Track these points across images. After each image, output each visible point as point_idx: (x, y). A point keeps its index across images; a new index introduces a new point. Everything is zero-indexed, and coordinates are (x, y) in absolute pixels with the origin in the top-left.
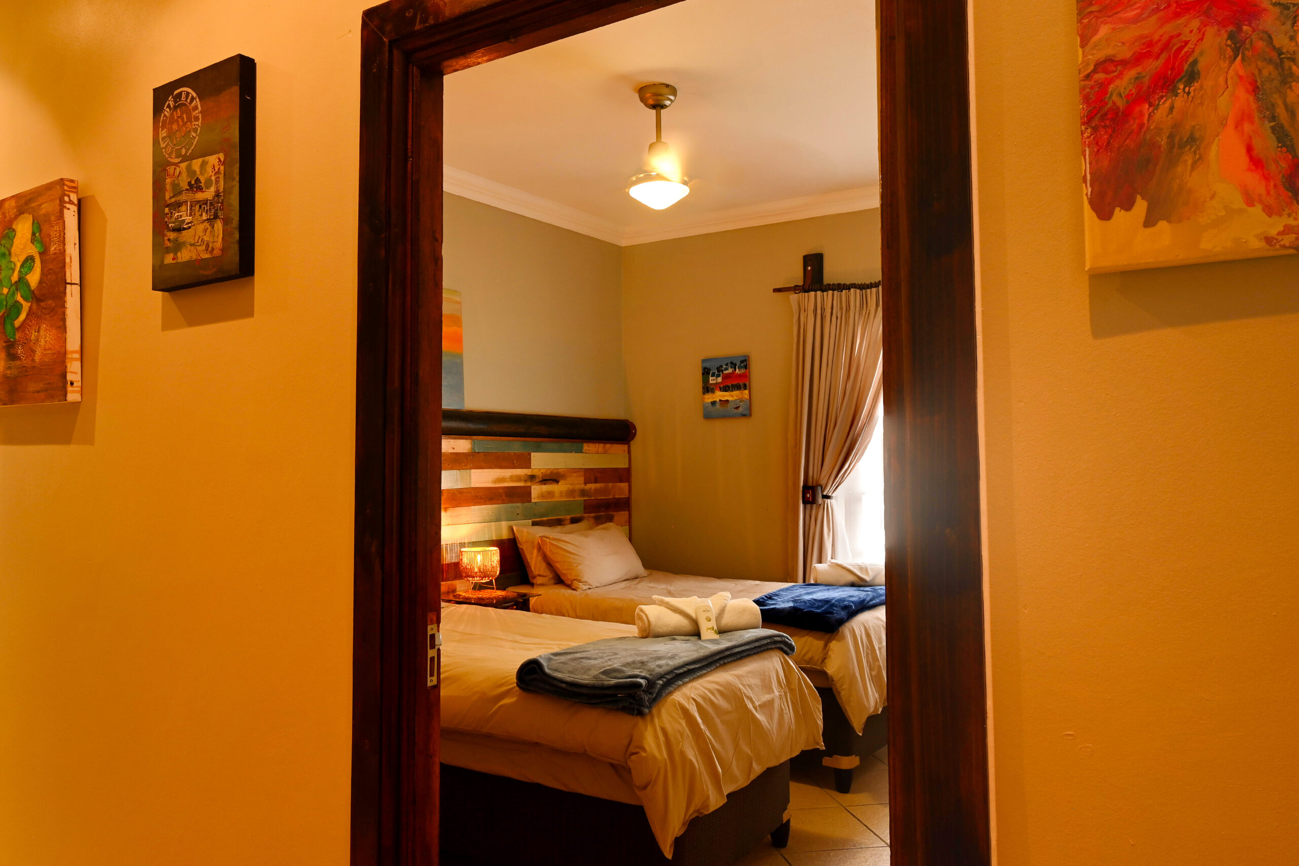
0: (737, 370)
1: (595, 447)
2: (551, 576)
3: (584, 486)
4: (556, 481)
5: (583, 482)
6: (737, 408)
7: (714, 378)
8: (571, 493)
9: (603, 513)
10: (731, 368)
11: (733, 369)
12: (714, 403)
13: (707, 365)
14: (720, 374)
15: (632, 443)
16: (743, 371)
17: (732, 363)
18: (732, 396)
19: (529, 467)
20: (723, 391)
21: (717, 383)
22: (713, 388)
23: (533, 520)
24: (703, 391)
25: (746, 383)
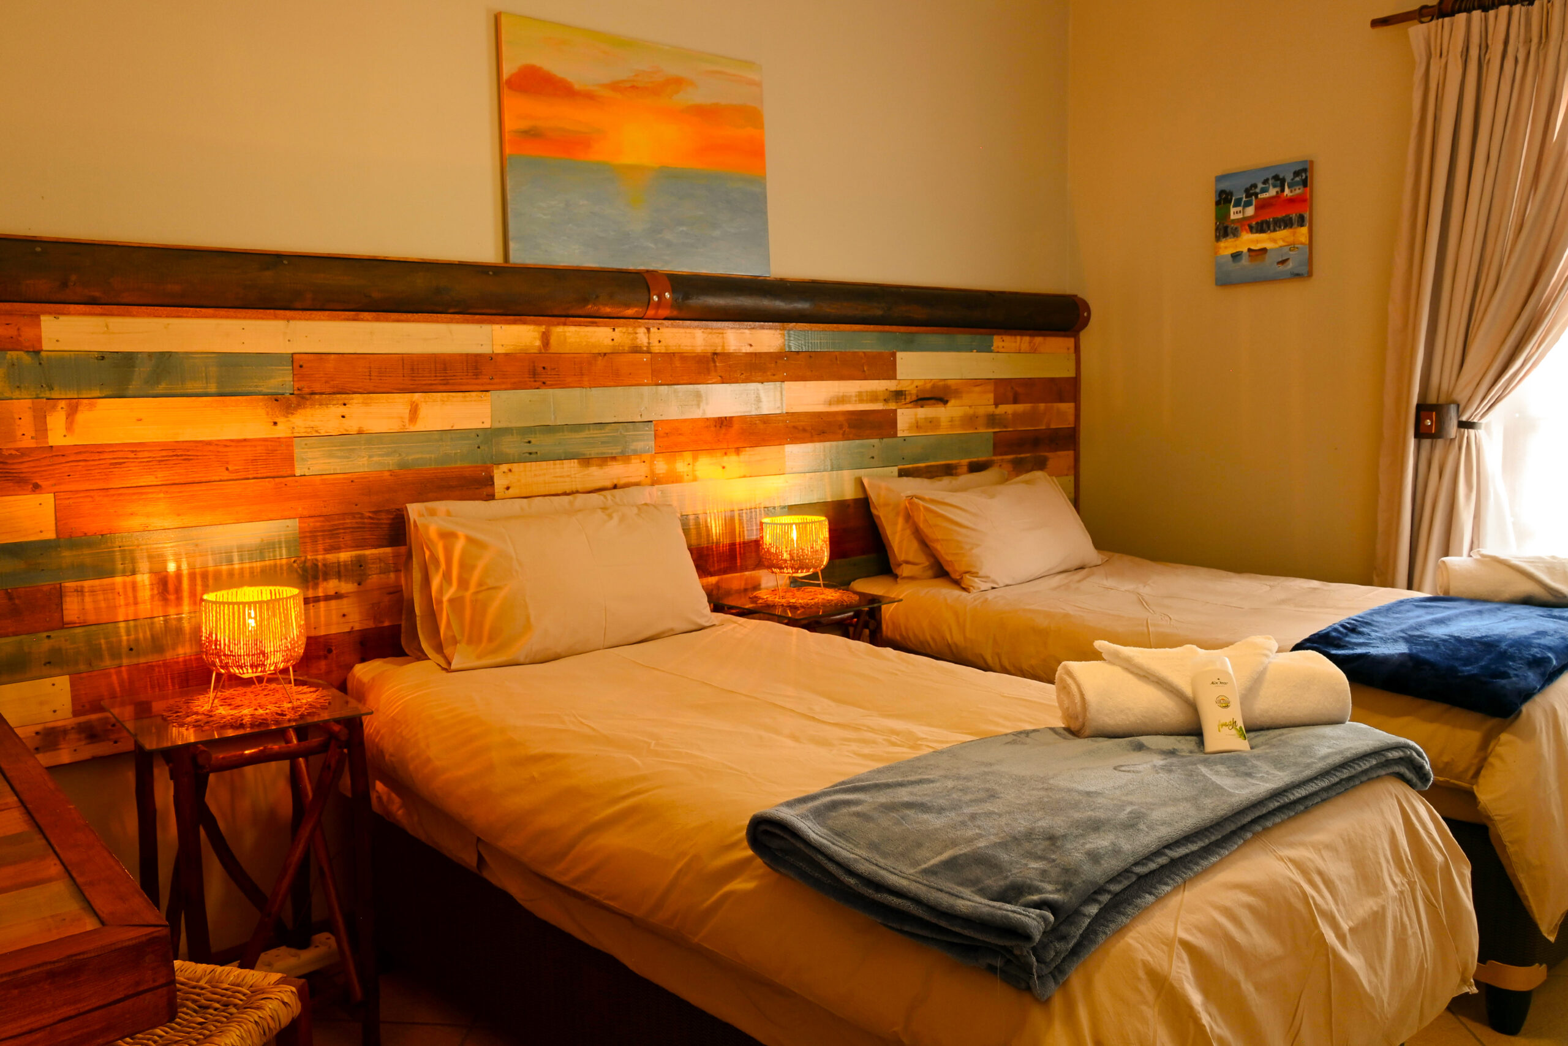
0: (1287, 191)
1: (1016, 342)
2: (927, 564)
3: (994, 410)
4: (943, 401)
5: (992, 401)
6: (1283, 262)
7: (1239, 209)
8: (970, 420)
9: (1028, 455)
10: (1275, 186)
11: (1278, 189)
12: (1238, 255)
13: (1225, 186)
14: (1252, 200)
15: (1084, 335)
16: (1298, 191)
17: (1276, 178)
18: (1274, 241)
19: (892, 376)
20: (1257, 232)
21: (1244, 219)
22: (1236, 228)
23: (901, 467)
24: (1216, 235)
25: (1303, 213)
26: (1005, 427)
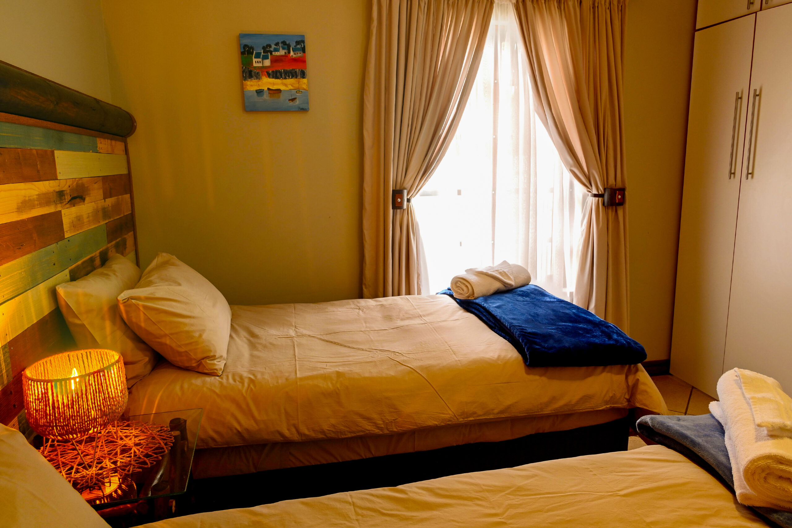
0: (292, 53)
1: (106, 141)
3: (104, 203)
4: (82, 199)
5: (102, 197)
6: (293, 100)
7: (260, 60)
8: (96, 214)
10: (283, 49)
11: (286, 51)
12: (261, 92)
13: (247, 41)
14: (268, 55)
15: (130, 140)
16: (299, 54)
17: (284, 43)
18: (286, 85)
19: (54, 176)
20: (273, 78)
21: (263, 68)
22: (258, 73)
23: (70, 268)
24: (243, 76)
25: (303, 70)
26: (110, 218)
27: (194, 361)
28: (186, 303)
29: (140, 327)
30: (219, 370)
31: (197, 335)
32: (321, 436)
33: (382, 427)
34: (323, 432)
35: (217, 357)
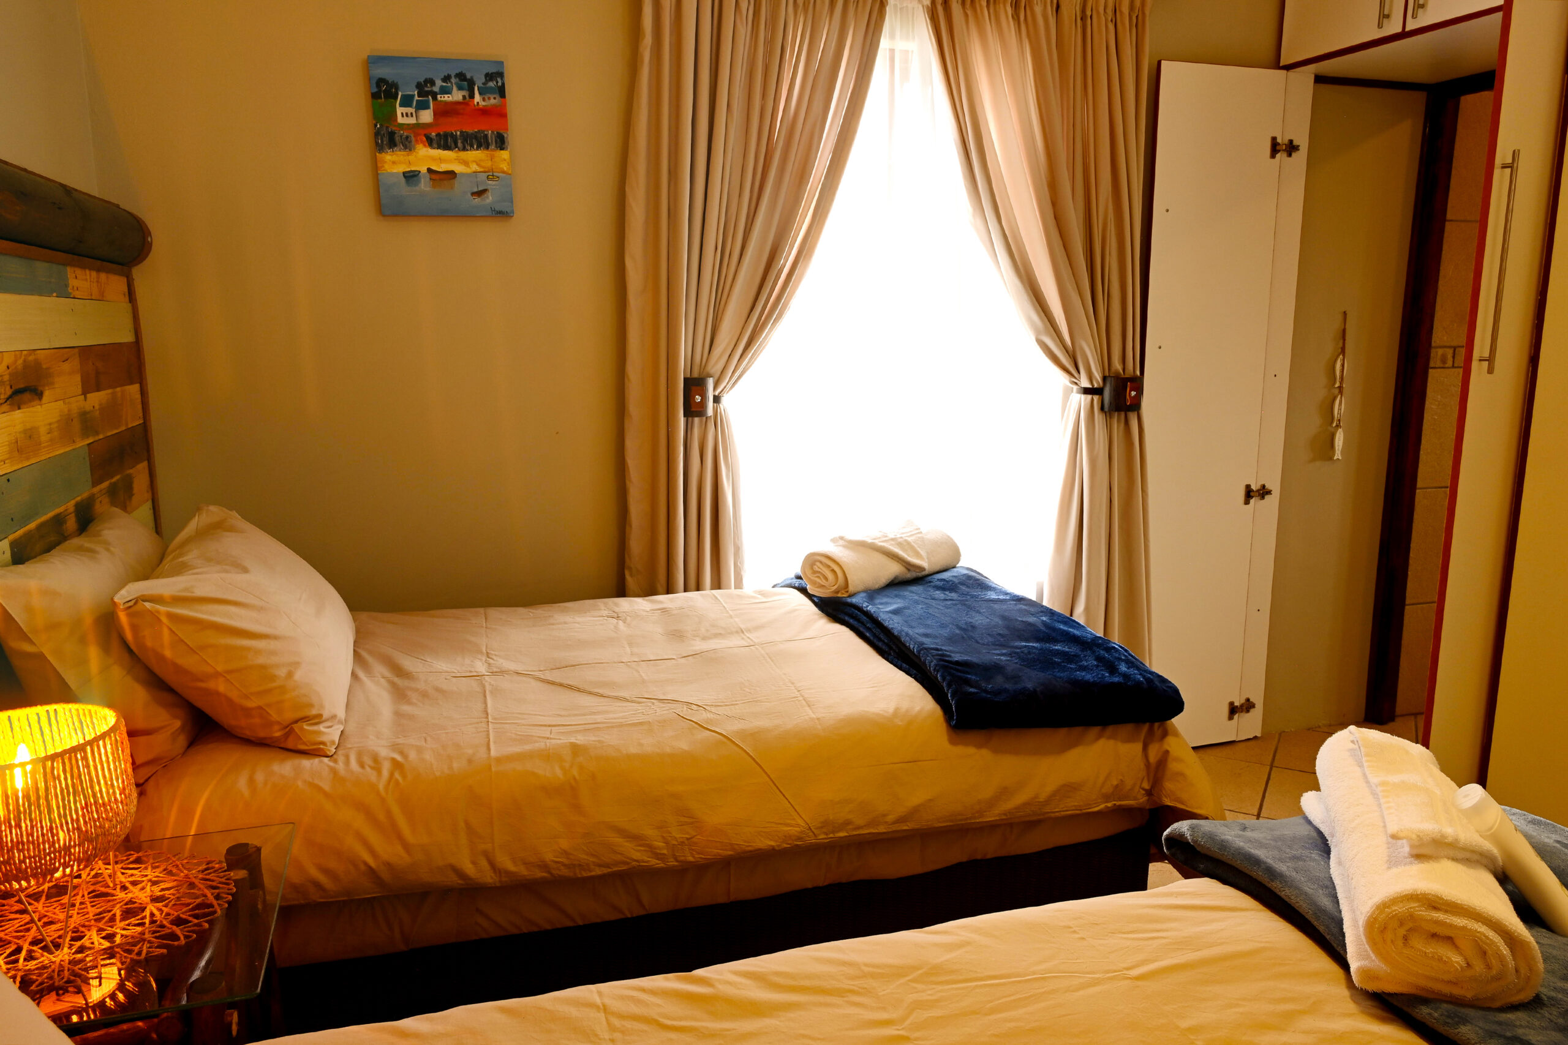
0: (477, 98)
1: (86, 275)
3: (84, 403)
4: (37, 391)
5: (80, 389)
6: (480, 193)
7: (410, 110)
8: (67, 426)
9: (119, 478)
10: (460, 88)
11: (465, 93)
12: (415, 176)
13: (384, 72)
14: (428, 101)
15: (136, 272)
16: (493, 101)
17: (461, 76)
18: (466, 163)
20: (439, 148)
21: (419, 126)
22: (407, 137)
23: (12, 537)
24: (377, 143)
25: (501, 132)
26: (97, 433)
27: (276, 727)
28: (260, 609)
29: (161, 658)
30: (328, 744)
31: (282, 672)
32: (540, 874)
33: (664, 854)
34: (544, 866)
35: (325, 716)
